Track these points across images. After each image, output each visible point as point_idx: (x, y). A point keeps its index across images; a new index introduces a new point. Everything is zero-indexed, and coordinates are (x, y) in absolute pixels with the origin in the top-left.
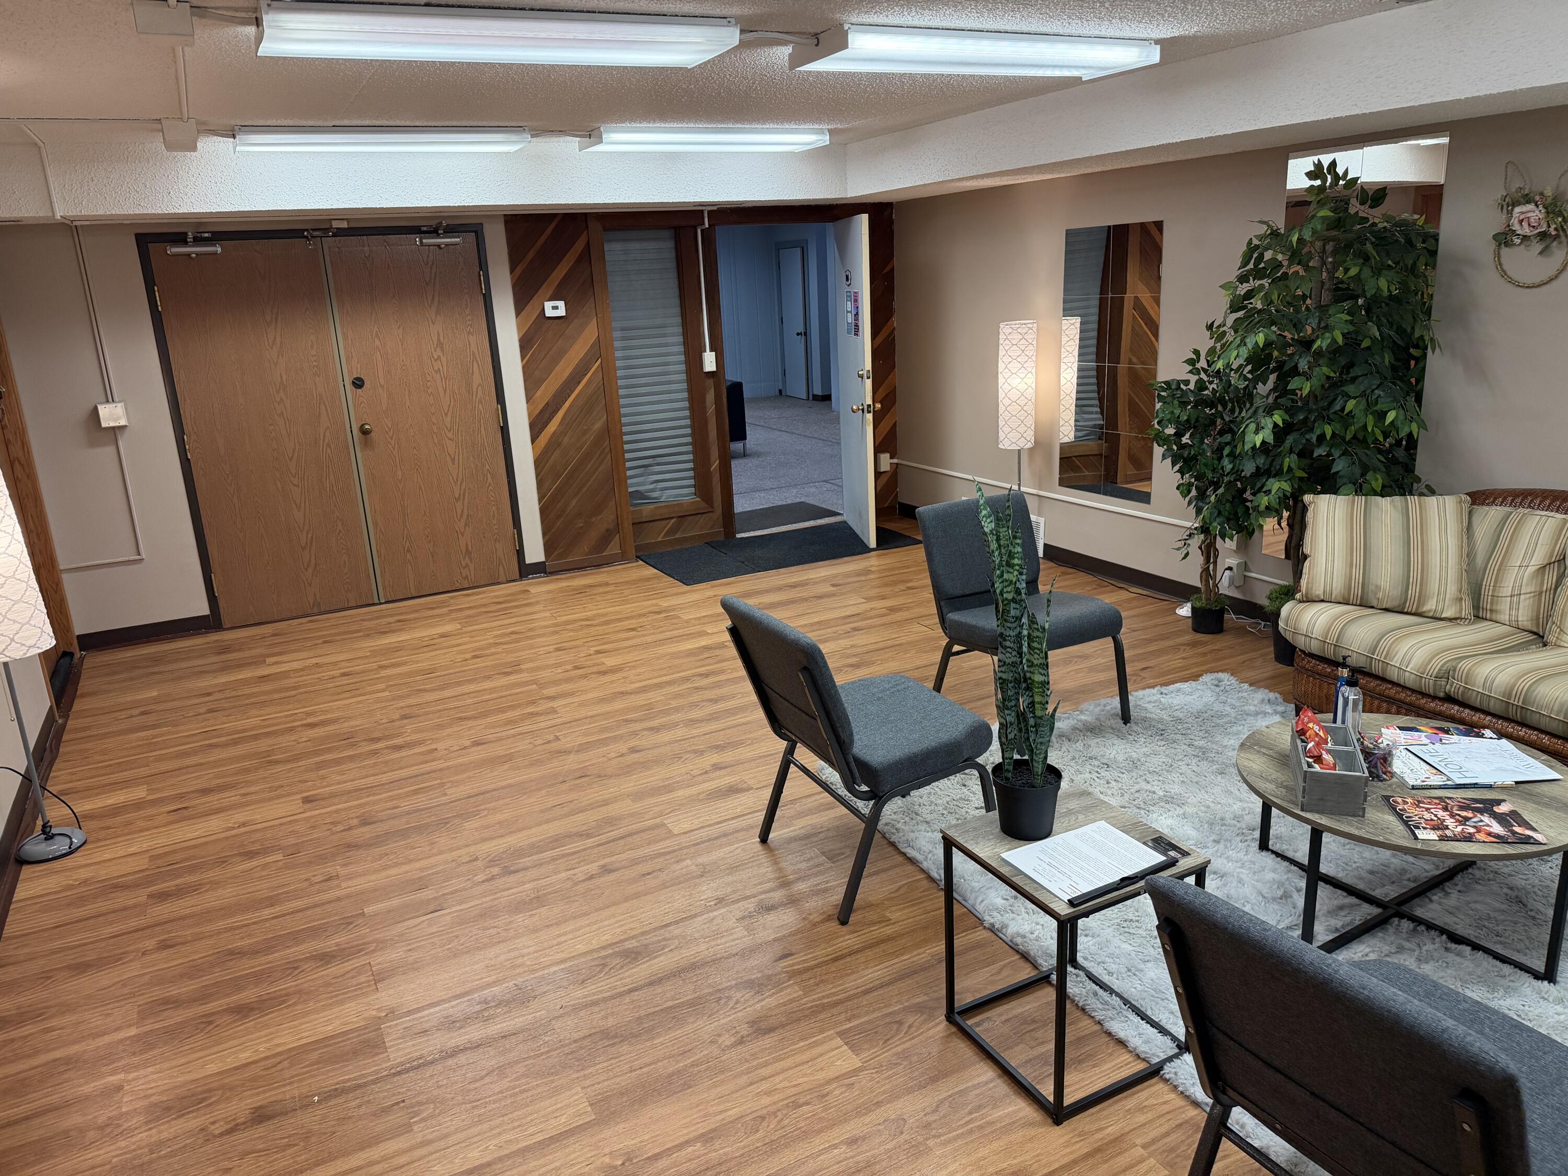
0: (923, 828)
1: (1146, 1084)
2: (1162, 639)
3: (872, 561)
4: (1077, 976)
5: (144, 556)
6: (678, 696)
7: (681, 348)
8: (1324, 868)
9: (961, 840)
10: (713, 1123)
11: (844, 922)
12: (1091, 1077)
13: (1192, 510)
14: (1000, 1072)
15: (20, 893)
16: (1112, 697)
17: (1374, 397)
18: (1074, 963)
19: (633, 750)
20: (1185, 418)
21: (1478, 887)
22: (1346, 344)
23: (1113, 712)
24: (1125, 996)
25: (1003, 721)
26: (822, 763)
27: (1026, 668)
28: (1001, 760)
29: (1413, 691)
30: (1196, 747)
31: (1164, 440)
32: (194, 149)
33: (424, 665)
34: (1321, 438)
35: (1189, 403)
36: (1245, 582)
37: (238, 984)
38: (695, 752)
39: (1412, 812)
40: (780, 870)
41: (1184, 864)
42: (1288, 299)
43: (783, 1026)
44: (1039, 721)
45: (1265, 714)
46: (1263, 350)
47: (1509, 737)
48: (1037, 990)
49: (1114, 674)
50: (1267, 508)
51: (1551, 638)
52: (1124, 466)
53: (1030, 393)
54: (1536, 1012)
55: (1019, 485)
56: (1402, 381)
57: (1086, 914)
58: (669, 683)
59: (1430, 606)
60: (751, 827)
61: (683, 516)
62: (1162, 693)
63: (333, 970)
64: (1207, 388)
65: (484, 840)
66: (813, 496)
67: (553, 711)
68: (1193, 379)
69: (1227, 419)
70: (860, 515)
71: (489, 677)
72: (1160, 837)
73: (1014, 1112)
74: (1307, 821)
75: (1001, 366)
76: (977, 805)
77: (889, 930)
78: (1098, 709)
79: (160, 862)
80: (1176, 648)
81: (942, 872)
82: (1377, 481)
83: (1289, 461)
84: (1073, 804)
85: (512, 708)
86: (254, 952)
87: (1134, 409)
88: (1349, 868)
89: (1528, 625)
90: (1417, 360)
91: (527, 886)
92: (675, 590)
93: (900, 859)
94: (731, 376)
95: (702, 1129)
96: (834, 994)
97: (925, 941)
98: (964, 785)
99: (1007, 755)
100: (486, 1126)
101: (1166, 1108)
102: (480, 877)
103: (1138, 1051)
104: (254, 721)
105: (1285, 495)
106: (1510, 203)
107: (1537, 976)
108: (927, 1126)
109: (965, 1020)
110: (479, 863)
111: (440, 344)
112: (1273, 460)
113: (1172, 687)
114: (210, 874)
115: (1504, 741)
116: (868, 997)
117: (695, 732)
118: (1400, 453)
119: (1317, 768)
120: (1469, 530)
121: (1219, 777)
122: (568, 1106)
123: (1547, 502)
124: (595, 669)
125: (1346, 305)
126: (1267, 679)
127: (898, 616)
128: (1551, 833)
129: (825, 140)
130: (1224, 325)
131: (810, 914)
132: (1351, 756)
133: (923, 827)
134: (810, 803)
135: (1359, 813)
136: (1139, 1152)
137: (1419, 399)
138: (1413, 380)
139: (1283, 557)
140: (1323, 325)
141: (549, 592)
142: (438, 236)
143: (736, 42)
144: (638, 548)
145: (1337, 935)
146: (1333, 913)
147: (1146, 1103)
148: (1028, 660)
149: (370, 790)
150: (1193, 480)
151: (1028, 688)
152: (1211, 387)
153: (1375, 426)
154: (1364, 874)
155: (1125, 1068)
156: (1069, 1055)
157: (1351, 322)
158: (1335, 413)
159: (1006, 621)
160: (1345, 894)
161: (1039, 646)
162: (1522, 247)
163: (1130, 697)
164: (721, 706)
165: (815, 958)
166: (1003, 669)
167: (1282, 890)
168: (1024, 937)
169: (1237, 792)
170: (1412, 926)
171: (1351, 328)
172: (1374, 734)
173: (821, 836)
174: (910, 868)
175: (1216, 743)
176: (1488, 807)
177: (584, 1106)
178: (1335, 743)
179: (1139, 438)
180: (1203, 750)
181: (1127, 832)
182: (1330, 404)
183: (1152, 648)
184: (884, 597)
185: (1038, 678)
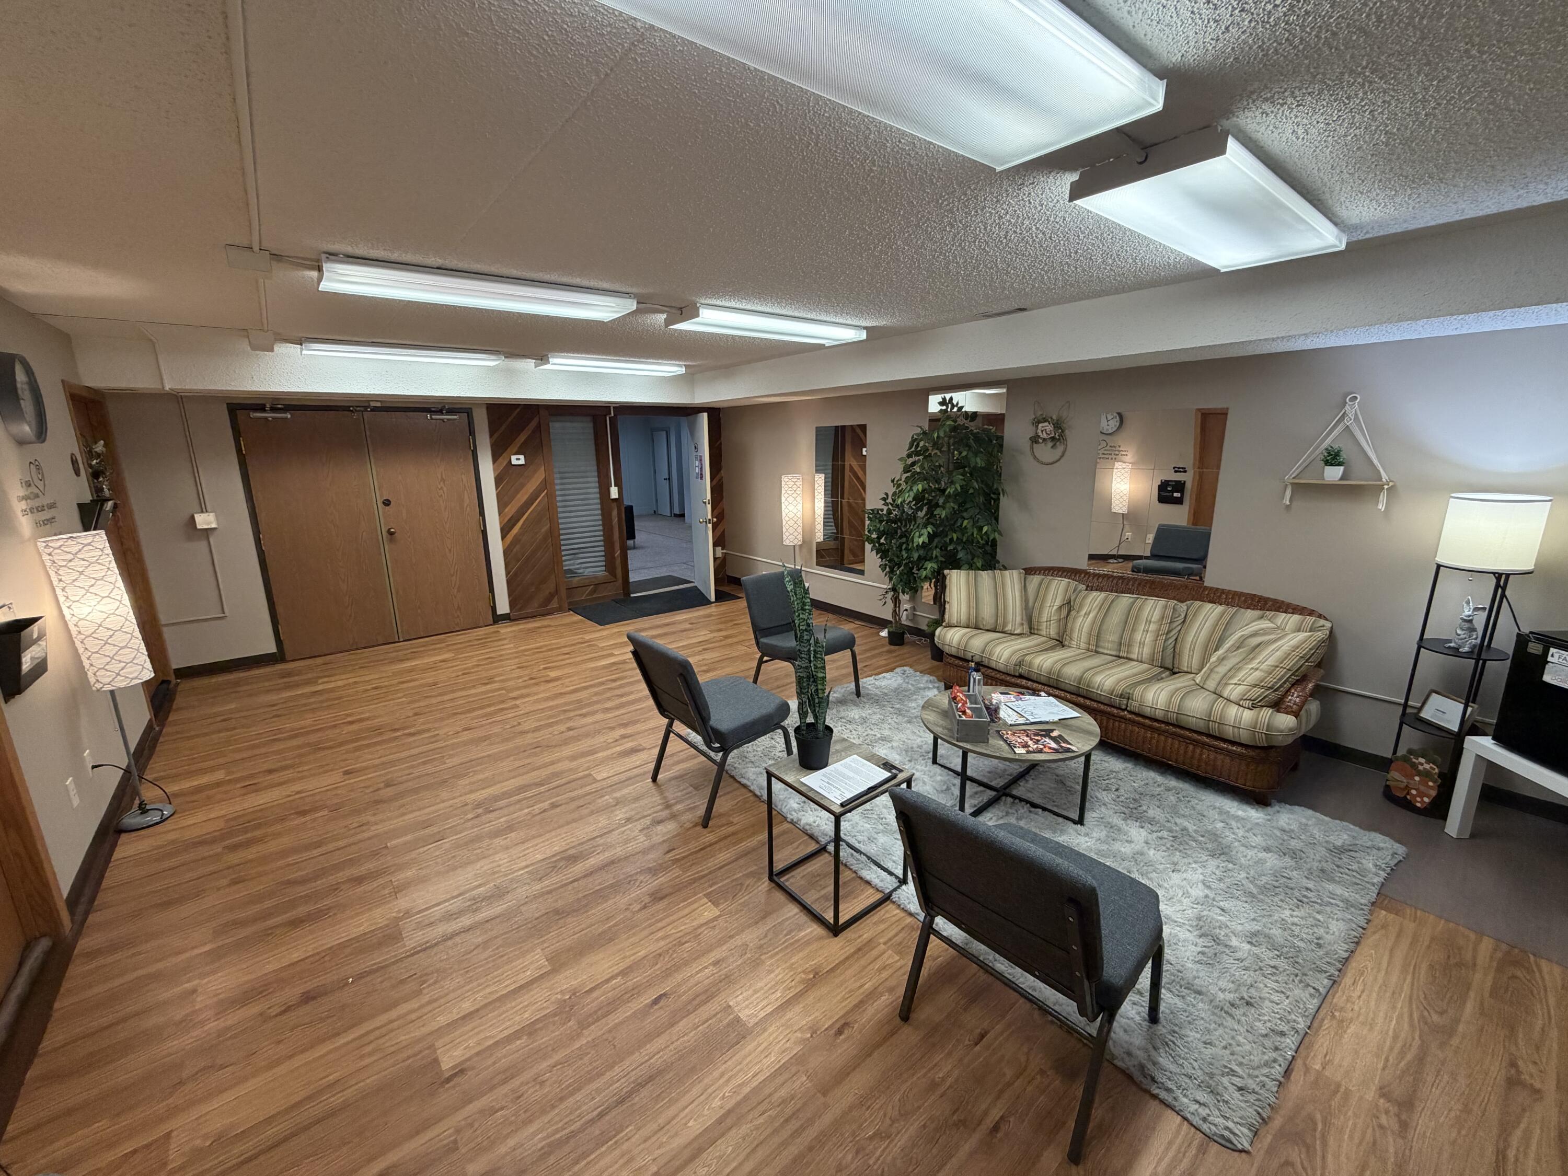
1: (883, 906)
2: (874, 650)
3: (712, 610)
5: (227, 614)
6: (596, 694)
7: (597, 485)
8: (969, 773)
9: (776, 773)
10: (628, 962)
11: (705, 826)
12: (853, 905)
13: (887, 579)
14: (801, 908)
15: (117, 855)
16: (850, 682)
17: (976, 519)
18: (842, 840)
19: (570, 729)
20: (882, 529)
21: (1041, 775)
22: (962, 491)
23: (851, 691)
24: (868, 854)
25: (800, 701)
26: (689, 730)
27: (813, 670)
28: (798, 724)
29: (1004, 673)
30: (896, 709)
31: (871, 541)
32: (272, 350)
33: (430, 680)
34: (952, 540)
35: (884, 521)
36: (913, 618)
37: (292, 904)
38: (610, 728)
39: (1012, 738)
40: (665, 798)
41: (901, 776)
42: (932, 467)
43: (671, 894)
44: (821, 700)
45: (929, 688)
46: (921, 493)
47: (1055, 696)
48: (822, 856)
49: (852, 669)
50: (926, 577)
51: (1066, 643)
52: (848, 556)
53: (800, 514)
55: (796, 565)
56: (989, 511)
57: (850, 811)
58: (591, 686)
59: (1009, 628)
60: (645, 773)
61: (598, 585)
62: (876, 679)
63: (366, 887)
64: (892, 513)
65: (471, 792)
66: (678, 573)
67: (517, 706)
68: (885, 508)
69: (904, 530)
70: (705, 582)
71: (474, 687)
72: (886, 762)
73: (811, 932)
74: (960, 747)
75: (783, 499)
76: (782, 750)
77: (731, 829)
78: (845, 689)
79: (232, 823)
80: (880, 654)
81: (765, 793)
82: (979, 563)
83: (936, 552)
84: (839, 747)
85: (489, 706)
86: (303, 881)
87: (851, 525)
88: (979, 771)
89: (1055, 636)
90: (996, 500)
91: (502, 820)
92: (594, 629)
93: (737, 785)
94: (627, 502)
95: (622, 966)
96: (702, 871)
97: (754, 834)
98: (773, 738)
99: (802, 721)
100: (475, 984)
101: (894, 919)
102: (470, 816)
103: (876, 888)
104: (308, 722)
105: (934, 570)
106: (1037, 422)
107: (1075, 822)
108: (761, 947)
109: (779, 879)
110: (469, 807)
111: (443, 480)
112: (928, 552)
113: (881, 676)
114: (272, 829)
115: (1051, 698)
116: (722, 870)
117: (610, 715)
118: (988, 548)
119: (964, 718)
120: (1025, 588)
121: (912, 724)
122: (531, 963)
123: (1061, 573)
124: (543, 679)
125: (961, 471)
126: (929, 669)
127: (730, 641)
128: (1079, 745)
129: (683, 370)
130: (901, 480)
131: (685, 823)
132: (980, 709)
133: (750, 765)
134: (682, 755)
135: (985, 741)
136: (882, 947)
137: (997, 519)
138: (993, 510)
139: (933, 603)
140: (950, 481)
141: (511, 632)
142: (442, 414)
143: (635, 308)
144: (570, 604)
145: (978, 807)
146: (971, 797)
147: (884, 918)
148: (814, 665)
149: (392, 763)
150: (887, 563)
151: (814, 681)
152: (894, 513)
153: (977, 534)
154: (987, 774)
155: (868, 898)
156: (842, 892)
157: (964, 480)
158: (958, 527)
159: (802, 642)
160: (979, 786)
161: (821, 657)
162: (1043, 444)
163: (860, 682)
164: (624, 699)
165: (689, 850)
166: (800, 672)
167: (947, 786)
168: (810, 825)
169: (920, 732)
170: (1012, 800)
171: (964, 483)
172: (989, 697)
173: (690, 775)
174: (744, 790)
175: (906, 706)
176: (1047, 733)
177: (543, 961)
178: (971, 703)
179: (856, 540)
180: (899, 710)
181: (869, 761)
182: (955, 522)
183: (868, 654)
184: (720, 630)
185: (820, 675)
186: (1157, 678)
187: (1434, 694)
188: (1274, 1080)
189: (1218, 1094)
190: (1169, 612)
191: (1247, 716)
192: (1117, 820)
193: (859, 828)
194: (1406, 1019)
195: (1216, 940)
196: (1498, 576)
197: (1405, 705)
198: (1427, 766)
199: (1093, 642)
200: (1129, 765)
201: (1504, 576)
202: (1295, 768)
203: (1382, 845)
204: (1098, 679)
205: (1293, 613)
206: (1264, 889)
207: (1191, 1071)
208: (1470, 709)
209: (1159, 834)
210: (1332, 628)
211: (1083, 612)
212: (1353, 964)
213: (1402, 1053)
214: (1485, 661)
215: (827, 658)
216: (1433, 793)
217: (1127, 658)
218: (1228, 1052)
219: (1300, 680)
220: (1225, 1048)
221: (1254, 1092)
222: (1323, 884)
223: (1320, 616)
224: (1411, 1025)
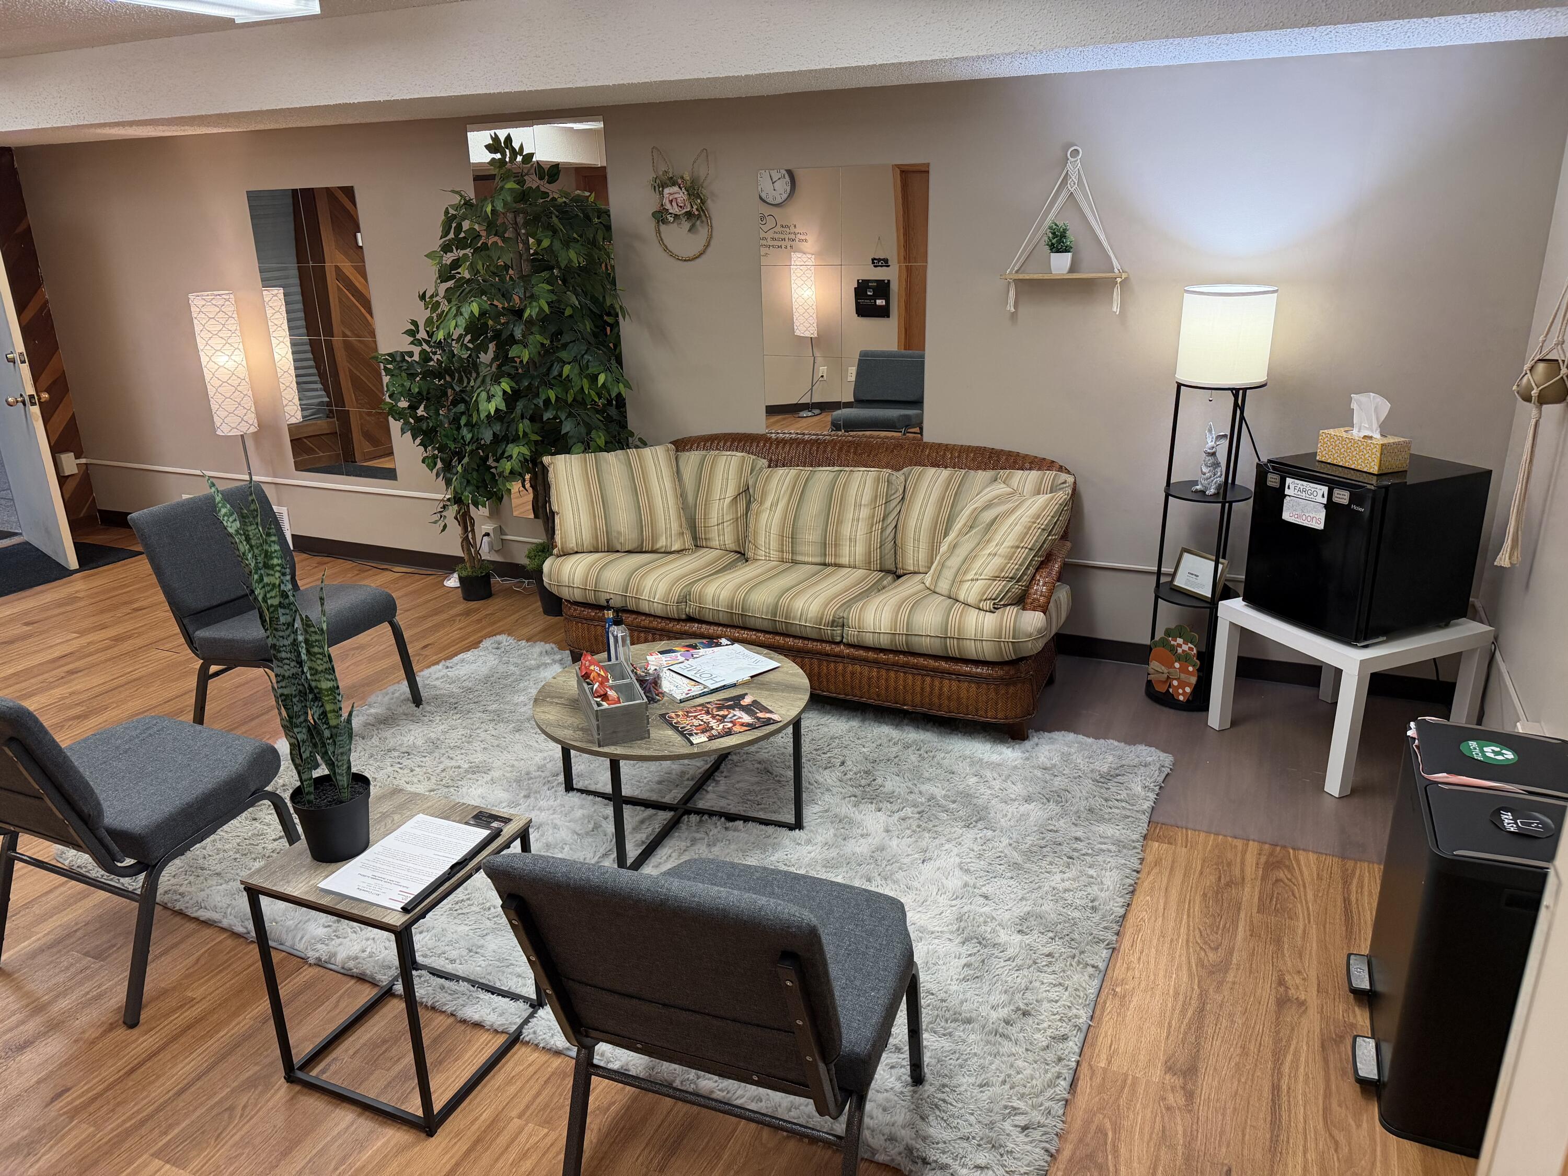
0: (214, 883)
1: (509, 1054)
2: (436, 614)
3: (78, 585)
4: (420, 977)
8: (626, 791)
9: (267, 885)
11: (133, 1024)
12: (455, 1072)
13: (441, 482)
14: (359, 1110)
16: (398, 682)
17: (585, 362)
18: (416, 966)
20: (417, 390)
21: (737, 769)
22: (551, 313)
23: (402, 698)
24: (472, 977)
25: (293, 740)
26: (60, 847)
27: (309, 677)
28: (298, 784)
29: (662, 618)
30: (490, 712)
31: (399, 414)
34: (547, 402)
35: (417, 375)
36: (503, 545)
39: (685, 722)
40: (27, 995)
41: (509, 830)
42: (492, 268)
44: (334, 731)
45: (546, 665)
46: (479, 319)
47: (739, 641)
48: (382, 1008)
49: (397, 658)
50: (512, 472)
51: (750, 554)
52: (360, 445)
53: (242, 372)
54: (796, 857)
55: (250, 474)
56: (604, 346)
57: (423, 916)
59: (662, 543)
62: (447, 667)
64: (431, 359)
68: (416, 350)
69: (458, 389)
70: (47, 531)
72: (481, 812)
73: (385, 1144)
74: (605, 755)
75: (200, 343)
76: (274, 837)
77: (195, 1011)
78: (387, 698)
80: (451, 620)
81: (251, 926)
82: (600, 438)
83: (523, 426)
84: (386, 807)
87: (356, 383)
88: (642, 785)
89: (733, 546)
90: (611, 326)
93: (192, 926)
96: (138, 1112)
98: (255, 819)
99: (304, 777)
101: (532, 1069)
103: (495, 1027)
105: (525, 459)
106: (661, 184)
107: (791, 828)
109: (308, 1073)
112: (508, 426)
113: (456, 659)
115: (736, 645)
116: (184, 1096)
118: (613, 412)
119: (605, 705)
120: (678, 474)
121: (517, 734)
123: (729, 444)
125: (545, 274)
126: (540, 632)
127: (127, 646)
128: (783, 711)
130: (437, 295)
131: (83, 1032)
132: (630, 686)
133: (213, 881)
134: (54, 899)
135: (644, 735)
136: (517, 1122)
137: (619, 361)
138: (611, 345)
139: (532, 516)
140: (528, 295)
145: (644, 847)
146: (636, 829)
147: (513, 1073)
148: (310, 668)
150: (436, 452)
151: (316, 699)
152: (435, 358)
153: (590, 388)
154: (655, 786)
155: (486, 1047)
156: (429, 1059)
157: (552, 291)
158: (554, 378)
159: (276, 630)
160: (643, 808)
161: (321, 651)
162: (675, 224)
163: (417, 679)
165: (102, 1081)
166: (283, 684)
167: (592, 822)
168: (356, 958)
169: (536, 744)
170: (698, 818)
171: (555, 298)
172: (643, 663)
173: (79, 934)
174: (208, 932)
175: (507, 703)
176: (735, 702)
178: (615, 679)
179: (369, 414)
180: (498, 713)
181: (447, 818)
182: (549, 369)
183: (429, 624)
184: (104, 627)
185: (325, 685)
186: (878, 588)
187: (1186, 555)
188: (1059, 1100)
189: (1001, 1146)
190: (883, 487)
191: (989, 622)
192: (846, 809)
193: (450, 936)
194: (1185, 968)
195: (982, 941)
196: (1235, 391)
197: (1159, 573)
198: (1185, 647)
199: (788, 547)
200: (855, 723)
201: (1241, 392)
202: (1051, 681)
203: (1149, 759)
204: (799, 605)
205: (1030, 469)
206: (1029, 854)
207: (966, 1131)
208: (1220, 567)
209: (902, 814)
210: (1075, 483)
211: (768, 504)
212: (1131, 919)
213: (1184, 1011)
214: (1231, 503)
215: (334, 651)
216: (1193, 680)
217: (836, 565)
218: (1007, 1087)
219: (1044, 560)
220: (1004, 1082)
221: (1040, 1125)
222: (1094, 828)
223: (1061, 469)
224: (1191, 976)
